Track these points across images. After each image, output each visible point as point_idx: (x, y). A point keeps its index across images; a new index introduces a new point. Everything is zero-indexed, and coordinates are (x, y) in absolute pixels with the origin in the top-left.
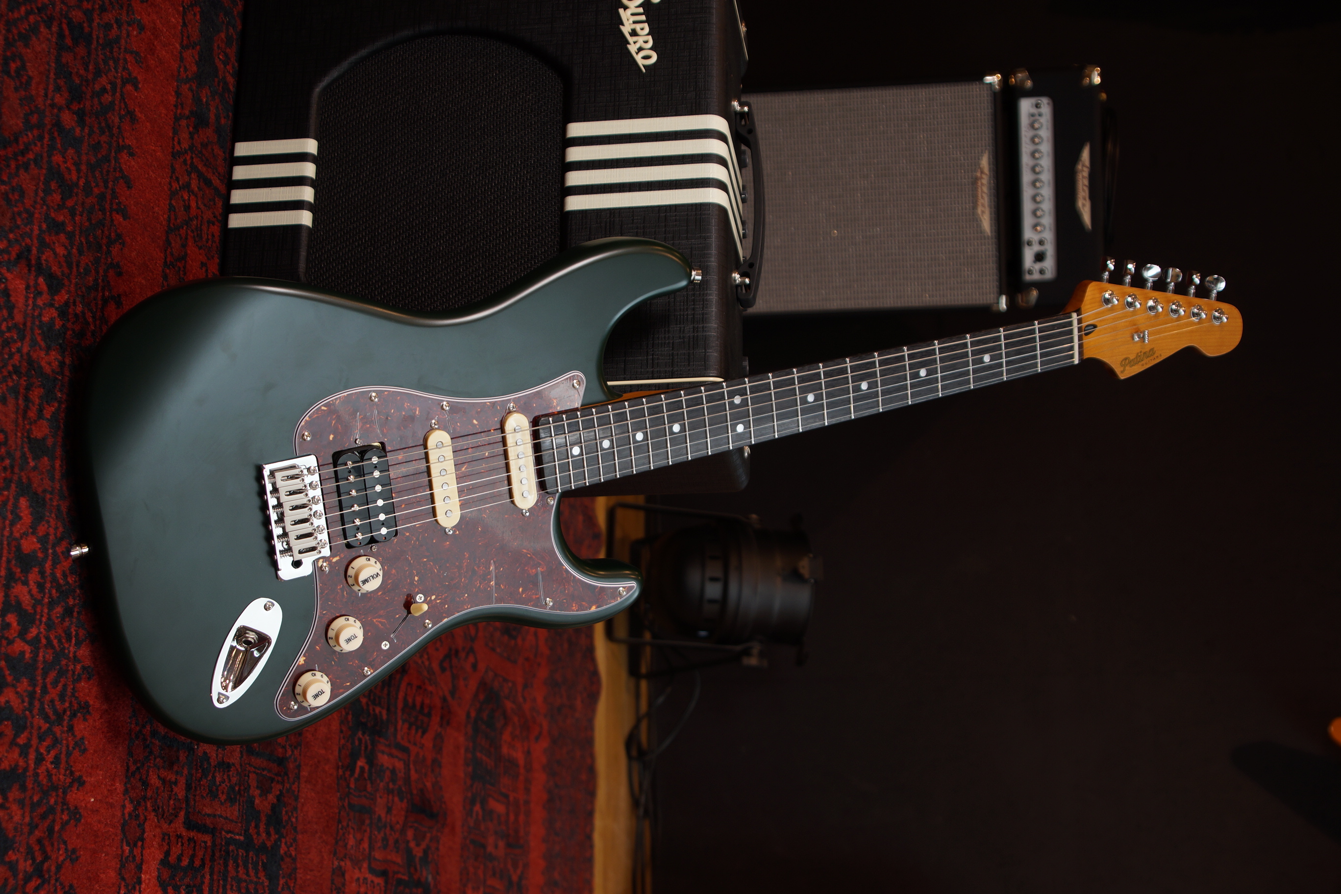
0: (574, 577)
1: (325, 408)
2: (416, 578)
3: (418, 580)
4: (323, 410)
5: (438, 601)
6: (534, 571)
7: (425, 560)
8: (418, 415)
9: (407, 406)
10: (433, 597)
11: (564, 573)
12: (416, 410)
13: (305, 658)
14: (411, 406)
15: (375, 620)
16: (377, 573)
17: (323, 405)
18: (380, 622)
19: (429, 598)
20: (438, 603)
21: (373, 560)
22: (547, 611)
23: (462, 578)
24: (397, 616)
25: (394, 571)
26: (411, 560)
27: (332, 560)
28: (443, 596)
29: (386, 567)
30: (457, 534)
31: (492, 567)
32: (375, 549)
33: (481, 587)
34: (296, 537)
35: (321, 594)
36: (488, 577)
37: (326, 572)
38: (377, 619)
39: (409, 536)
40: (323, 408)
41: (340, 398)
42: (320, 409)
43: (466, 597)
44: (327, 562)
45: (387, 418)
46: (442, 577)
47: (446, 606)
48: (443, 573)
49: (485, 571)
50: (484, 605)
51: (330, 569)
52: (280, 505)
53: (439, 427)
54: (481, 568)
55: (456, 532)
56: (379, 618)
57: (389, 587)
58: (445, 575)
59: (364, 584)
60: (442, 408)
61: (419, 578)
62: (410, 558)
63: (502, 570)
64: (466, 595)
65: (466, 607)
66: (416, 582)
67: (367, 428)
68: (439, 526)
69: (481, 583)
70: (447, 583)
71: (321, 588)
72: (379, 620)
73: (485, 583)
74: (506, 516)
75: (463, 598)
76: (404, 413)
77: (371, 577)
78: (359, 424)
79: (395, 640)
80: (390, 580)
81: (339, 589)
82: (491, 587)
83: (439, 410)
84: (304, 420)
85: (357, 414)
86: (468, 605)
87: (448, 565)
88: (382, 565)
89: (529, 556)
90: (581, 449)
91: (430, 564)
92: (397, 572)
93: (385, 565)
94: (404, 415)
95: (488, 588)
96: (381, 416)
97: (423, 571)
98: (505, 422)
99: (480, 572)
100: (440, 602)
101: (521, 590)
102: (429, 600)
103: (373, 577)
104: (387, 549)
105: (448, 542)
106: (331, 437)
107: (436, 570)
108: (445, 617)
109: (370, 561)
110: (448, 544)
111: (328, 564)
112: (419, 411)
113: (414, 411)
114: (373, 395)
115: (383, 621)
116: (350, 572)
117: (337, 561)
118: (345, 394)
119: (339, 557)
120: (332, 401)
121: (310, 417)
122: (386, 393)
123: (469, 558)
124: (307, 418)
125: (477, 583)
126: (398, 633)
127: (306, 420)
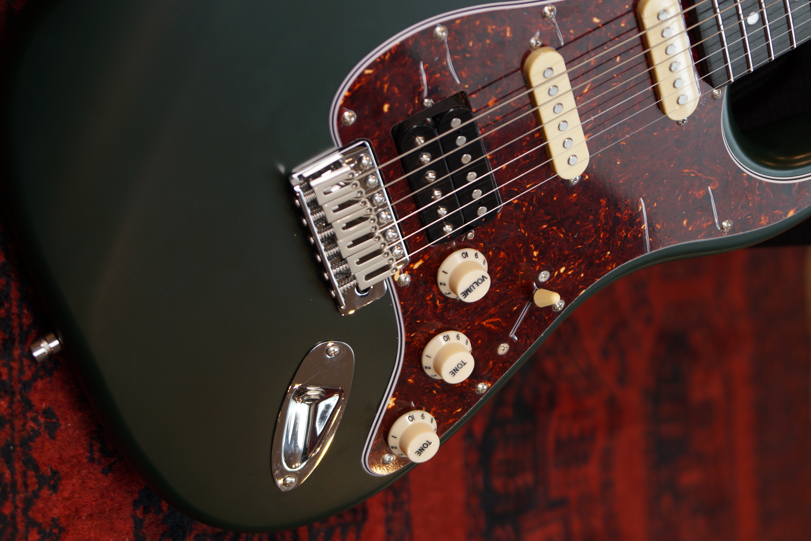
0: (760, 182)
1: (370, 71)
2: (535, 254)
3: (538, 255)
4: (369, 75)
5: (570, 273)
6: (701, 192)
7: (545, 226)
8: (509, 37)
9: (492, 30)
10: (562, 270)
11: (746, 182)
12: (505, 31)
13: (394, 399)
14: (498, 28)
15: (484, 323)
16: (483, 277)
17: (368, 68)
18: (492, 323)
19: (556, 273)
20: (569, 275)
21: (471, 252)
22: (725, 236)
23: (600, 234)
24: (515, 308)
25: (502, 254)
26: (525, 233)
27: (412, 268)
28: (576, 264)
29: (490, 253)
30: (587, 179)
31: (642, 206)
32: (473, 235)
33: (629, 236)
34: (358, 260)
35: (404, 314)
36: (638, 220)
37: (407, 285)
38: (487, 321)
39: (517, 203)
40: (368, 72)
41: (390, 51)
42: (362, 75)
43: (609, 255)
44: (407, 272)
45: (465, 57)
46: (571, 240)
47: (582, 275)
48: (573, 235)
49: (631, 215)
50: (635, 257)
51: (411, 279)
52: (329, 226)
53: (543, 46)
54: (626, 211)
55: (585, 177)
56: (490, 318)
57: (498, 276)
58: (576, 236)
59: (466, 293)
60: (544, 16)
61: (539, 252)
62: (523, 231)
63: (656, 205)
64: (609, 253)
65: (610, 268)
66: (536, 259)
67: (437, 78)
68: (560, 179)
69: (627, 231)
70: (580, 247)
71: (403, 307)
72: (490, 320)
73: (633, 229)
74: (655, 134)
75: (605, 258)
76: (488, 42)
77: (475, 284)
78: (424, 78)
79: (516, 338)
80: (499, 267)
81: (429, 300)
82: (642, 232)
83: (541, 20)
84: (342, 97)
85: (419, 64)
86: (613, 264)
87: (578, 223)
88: (484, 253)
89: (693, 175)
90: (762, 14)
91: (553, 230)
92: (508, 254)
93: (489, 252)
94: (489, 44)
95: (638, 234)
96: (456, 57)
97: (543, 242)
98: (642, 11)
99: (625, 218)
100: (572, 273)
101: (685, 222)
102: (557, 275)
103: (477, 283)
104: (489, 230)
105: (575, 193)
106: (386, 108)
107: (562, 235)
108: (582, 289)
109: (466, 255)
110: (575, 196)
111: (409, 274)
112: (512, 32)
113: (502, 34)
114: (438, 29)
115: (496, 320)
116: (442, 278)
117: (420, 266)
118: (397, 42)
119: (423, 260)
120: (380, 57)
121: (350, 90)
122: (458, 22)
123: (607, 205)
124: (345, 93)
125: (623, 233)
126: (519, 328)
127: (346, 97)
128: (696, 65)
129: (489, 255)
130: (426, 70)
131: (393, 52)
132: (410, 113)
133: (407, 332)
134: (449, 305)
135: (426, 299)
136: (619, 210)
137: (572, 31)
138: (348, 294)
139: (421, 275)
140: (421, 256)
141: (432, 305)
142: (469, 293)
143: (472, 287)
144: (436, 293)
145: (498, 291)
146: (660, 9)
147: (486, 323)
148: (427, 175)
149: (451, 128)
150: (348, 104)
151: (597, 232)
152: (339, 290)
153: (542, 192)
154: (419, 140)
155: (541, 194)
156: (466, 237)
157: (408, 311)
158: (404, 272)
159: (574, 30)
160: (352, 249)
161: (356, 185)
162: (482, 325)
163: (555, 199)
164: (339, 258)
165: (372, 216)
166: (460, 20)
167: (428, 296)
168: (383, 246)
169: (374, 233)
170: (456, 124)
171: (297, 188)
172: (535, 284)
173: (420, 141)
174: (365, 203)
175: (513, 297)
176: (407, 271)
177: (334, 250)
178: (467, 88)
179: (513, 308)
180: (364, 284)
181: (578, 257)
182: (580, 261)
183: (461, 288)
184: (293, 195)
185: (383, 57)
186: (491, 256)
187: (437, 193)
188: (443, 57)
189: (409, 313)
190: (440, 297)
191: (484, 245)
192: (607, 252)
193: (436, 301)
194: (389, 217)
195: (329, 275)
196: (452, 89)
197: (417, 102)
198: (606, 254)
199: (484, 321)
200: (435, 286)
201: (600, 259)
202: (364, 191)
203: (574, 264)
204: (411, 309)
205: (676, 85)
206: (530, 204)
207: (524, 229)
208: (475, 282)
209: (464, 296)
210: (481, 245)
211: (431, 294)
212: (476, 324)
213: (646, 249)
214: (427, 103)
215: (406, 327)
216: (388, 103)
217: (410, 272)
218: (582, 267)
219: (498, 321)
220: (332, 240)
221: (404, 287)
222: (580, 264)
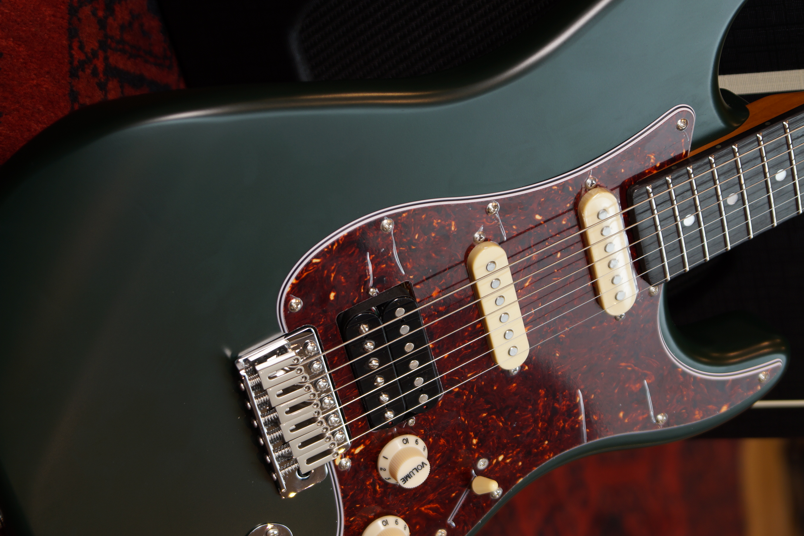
0: (695, 378)
1: (318, 261)
2: (475, 441)
3: (477, 443)
4: (316, 263)
5: (508, 461)
6: (638, 386)
7: (485, 415)
8: (454, 231)
9: (437, 223)
10: (501, 458)
11: (681, 377)
12: (450, 225)
14: (443, 222)
15: (423, 509)
16: (423, 463)
17: (316, 257)
18: (430, 509)
19: (495, 461)
20: (507, 464)
21: (412, 438)
22: (660, 429)
23: (538, 424)
24: (454, 495)
25: (442, 441)
26: (465, 421)
27: (353, 453)
28: (515, 452)
29: (431, 440)
30: (527, 370)
31: (579, 397)
32: (414, 421)
33: (567, 426)
34: (300, 444)
35: (343, 498)
36: (575, 411)
37: (348, 470)
38: (426, 507)
39: (458, 391)
40: (315, 261)
41: (338, 241)
42: (310, 263)
43: (547, 444)
44: (348, 457)
45: (410, 248)
46: (510, 429)
47: (520, 464)
48: (512, 424)
49: (569, 406)
50: (572, 447)
51: (352, 463)
52: (272, 409)
53: (486, 240)
54: (564, 402)
55: (525, 368)
56: (429, 504)
57: (438, 462)
58: (515, 425)
59: (406, 479)
60: (488, 212)
61: (478, 440)
62: (463, 419)
63: (594, 397)
64: (546, 442)
65: (548, 457)
66: (475, 446)
67: (383, 269)
68: (501, 369)
69: (565, 421)
70: (518, 435)
71: (343, 491)
72: (429, 506)
73: (571, 420)
74: (593, 328)
75: (543, 447)
76: (433, 235)
77: (415, 470)
78: (370, 267)
79: (454, 524)
80: (438, 453)
81: (369, 485)
82: (579, 423)
83: (485, 215)
84: (289, 284)
85: (366, 255)
86: (550, 453)
87: (517, 412)
88: (425, 439)
89: (630, 369)
90: (697, 216)
91: (492, 419)
92: (448, 441)
93: (429, 438)
94: (434, 237)
95: (576, 425)
96: (401, 248)
97: (483, 430)
98: (583, 209)
99: (563, 409)
100: (510, 461)
101: (621, 415)
102: (495, 463)
103: (417, 469)
104: (430, 417)
105: (514, 383)
106: (332, 296)
107: (501, 424)
108: (520, 477)
109: (407, 441)
110: (515, 386)
111: (350, 458)
112: (456, 226)
113: (447, 228)
114: (385, 222)
115: (435, 506)
116: (382, 463)
117: (361, 451)
118: (345, 233)
119: (364, 445)
120: (327, 247)
121: (297, 278)
122: (404, 215)
123: (546, 396)
124: (293, 280)
125: (561, 423)
126: (457, 514)
127: (292, 284)
128: (634, 263)
129: (430, 442)
130: (371, 261)
131: (341, 242)
132: (355, 301)
133: (346, 515)
134: (389, 490)
135: (366, 484)
136: (558, 401)
137: (514, 227)
138: (290, 477)
139: (362, 460)
140: (362, 441)
141: (372, 490)
142: (408, 479)
143: (411, 473)
144: (376, 478)
145: (437, 477)
146: (600, 208)
147: (425, 509)
148: (371, 362)
149: (395, 317)
150: (295, 291)
151: (536, 422)
152: (280, 473)
153: (482, 381)
154: (363, 327)
155: (481, 383)
156: (407, 424)
157: (349, 496)
158: (345, 457)
159: (516, 226)
160: (294, 433)
161: (301, 370)
162: (421, 511)
163: (495, 388)
164: (281, 442)
165: (315, 401)
166: (407, 214)
167: (369, 481)
168: (325, 430)
169: (317, 417)
170: (400, 313)
171: (243, 373)
172: (473, 471)
173: (365, 329)
174: (309, 388)
175: (452, 484)
176: (348, 455)
177: (277, 434)
178: (412, 279)
179: (451, 494)
180: (306, 468)
181: (516, 445)
182: (519, 449)
183: (401, 474)
184: (239, 379)
185: (330, 247)
186: (431, 443)
187: (379, 380)
188: (389, 248)
189: (349, 497)
190: (380, 482)
191: (425, 432)
192: (545, 441)
193: (375, 486)
194: (332, 402)
195: (271, 458)
196: (397, 280)
197: (362, 291)
198: (544, 444)
199: (423, 507)
200: (375, 471)
201: (537, 448)
202: (308, 377)
203: (512, 453)
204: (351, 493)
205: (615, 281)
206: (470, 393)
207: (464, 417)
208: (415, 469)
209: (404, 482)
210: (422, 432)
211: (371, 478)
212: (415, 509)
213: (583, 439)
214: (373, 293)
215: (345, 511)
216: (334, 292)
217: (351, 457)
218: (521, 455)
219: (436, 507)
220: (275, 424)
221: (345, 471)
222: (518, 453)
